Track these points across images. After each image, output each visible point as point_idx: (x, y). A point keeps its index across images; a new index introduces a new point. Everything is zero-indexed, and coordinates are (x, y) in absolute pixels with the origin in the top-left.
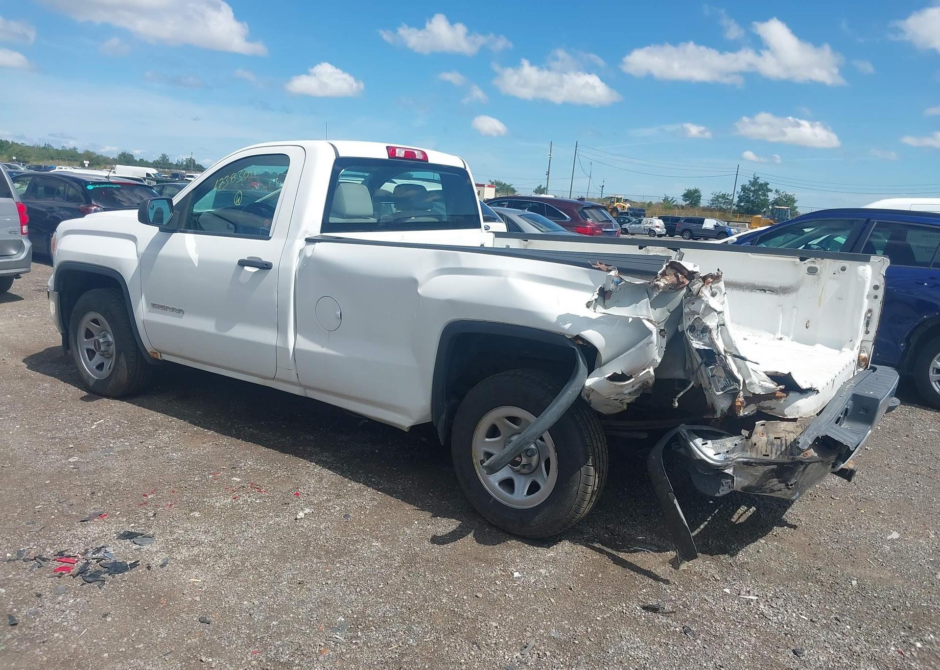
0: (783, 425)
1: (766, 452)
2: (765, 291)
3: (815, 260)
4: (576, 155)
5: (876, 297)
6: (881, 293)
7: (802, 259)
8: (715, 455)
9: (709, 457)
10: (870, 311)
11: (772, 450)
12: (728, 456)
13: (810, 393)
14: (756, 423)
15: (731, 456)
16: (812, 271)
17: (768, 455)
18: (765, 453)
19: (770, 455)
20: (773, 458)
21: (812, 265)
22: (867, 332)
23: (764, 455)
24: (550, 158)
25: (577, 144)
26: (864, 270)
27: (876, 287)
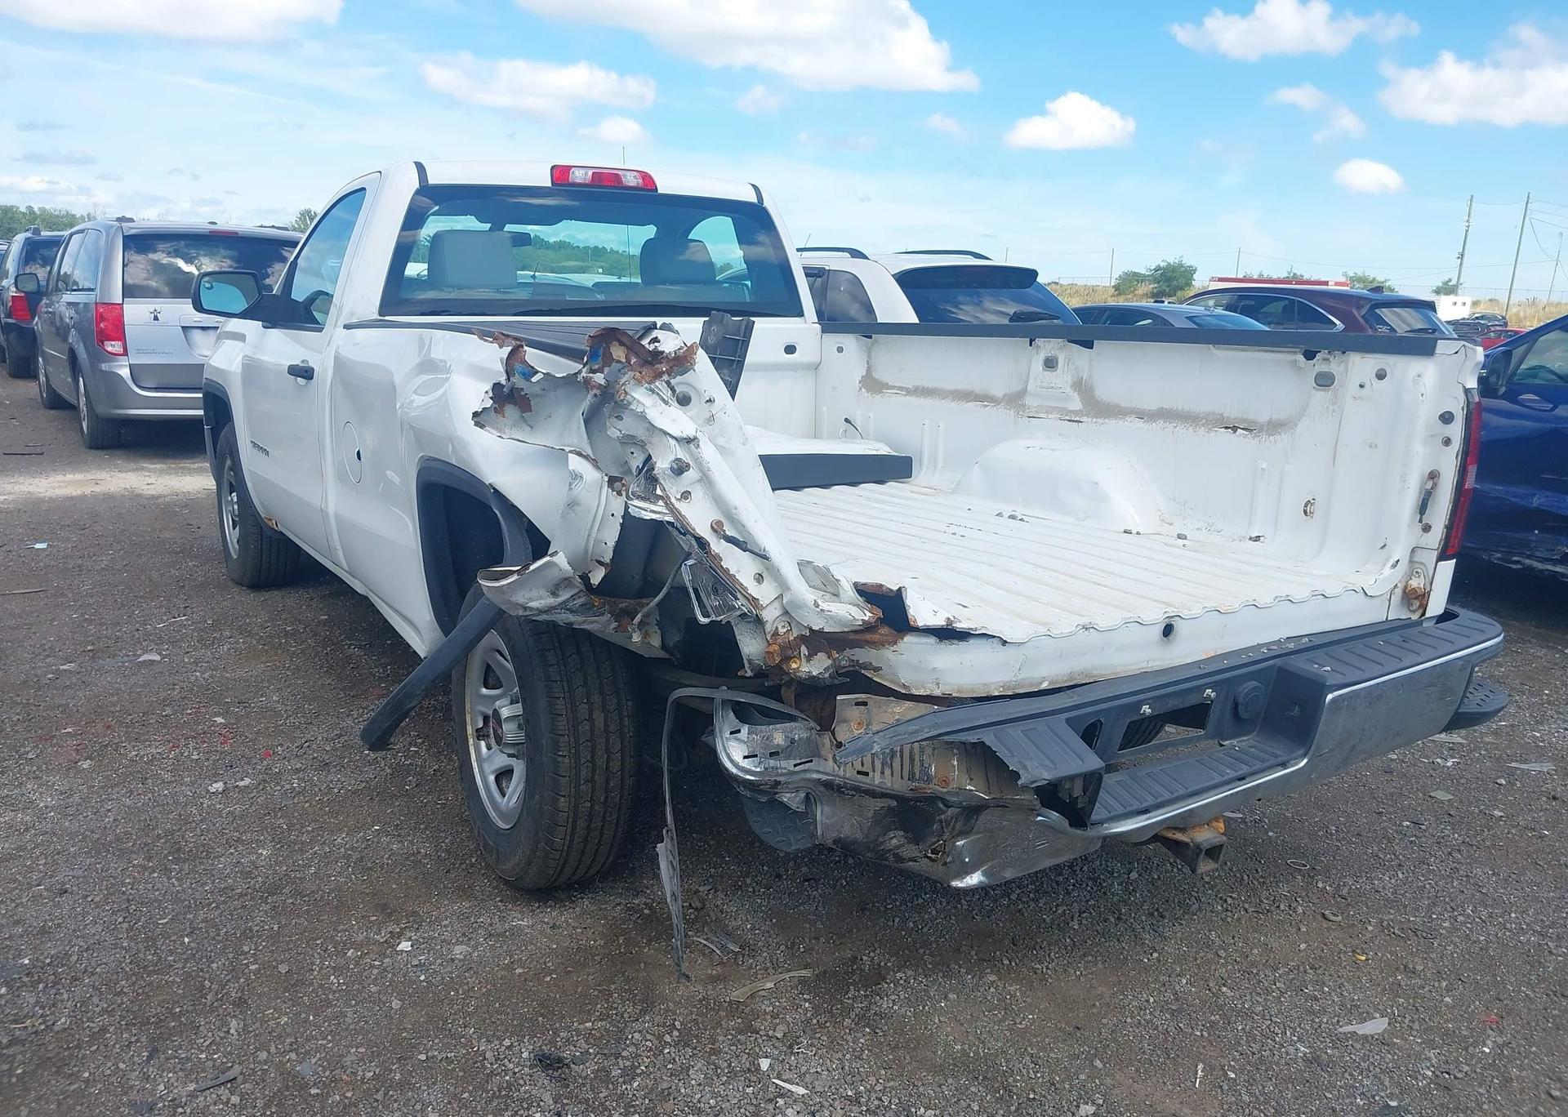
0: (901, 709)
1: (863, 765)
2: (1235, 429)
3: (1329, 356)
4: (1527, 219)
5: (1447, 442)
6: (1456, 431)
7: (1310, 355)
8: (745, 757)
9: (732, 761)
10: (1433, 476)
11: (873, 762)
12: (772, 763)
13: (972, 641)
14: (838, 698)
15: (784, 764)
16: (1325, 381)
17: (867, 774)
18: (860, 769)
19: (871, 774)
20: (877, 782)
21: (1324, 368)
22: (1427, 529)
23: (859, 773)
24: (1468, 227)
25: (1528, 197)
26: (1419, 376)
27: (1447, 418)
